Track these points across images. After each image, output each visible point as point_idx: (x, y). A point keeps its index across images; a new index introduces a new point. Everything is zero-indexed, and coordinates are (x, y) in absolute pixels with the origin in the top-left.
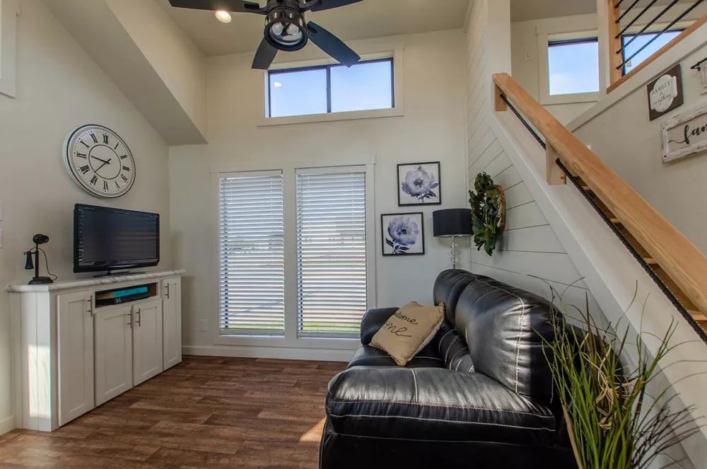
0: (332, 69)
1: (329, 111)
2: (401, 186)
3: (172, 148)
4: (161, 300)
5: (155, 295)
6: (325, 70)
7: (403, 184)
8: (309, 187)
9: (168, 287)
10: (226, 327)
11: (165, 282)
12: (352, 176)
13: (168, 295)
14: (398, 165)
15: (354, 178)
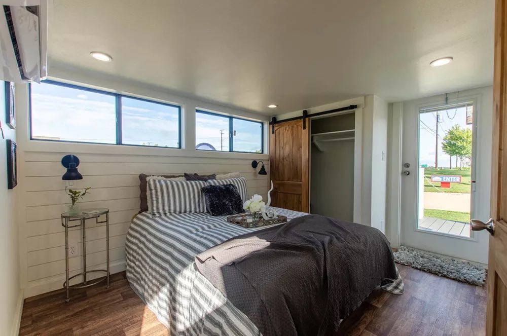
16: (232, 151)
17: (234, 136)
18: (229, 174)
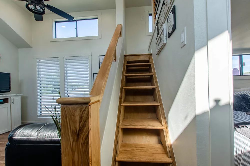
0: (78, 21)
1: (77, 36)
2: (100, 63)
3: (19, 49)
4: (10, 105)
5: (8, 102)
6: (76, 22)
7: (101, 63)
8: (69, 63)
9: (13, 100)
10: (41, 114)
11: (12, 98)
12: (84, 60)
13: (13, 103)
14: (99, 56)
15: (85, 60)
16: (242, 75)
17: (243, 66)
18: (242, 89)
